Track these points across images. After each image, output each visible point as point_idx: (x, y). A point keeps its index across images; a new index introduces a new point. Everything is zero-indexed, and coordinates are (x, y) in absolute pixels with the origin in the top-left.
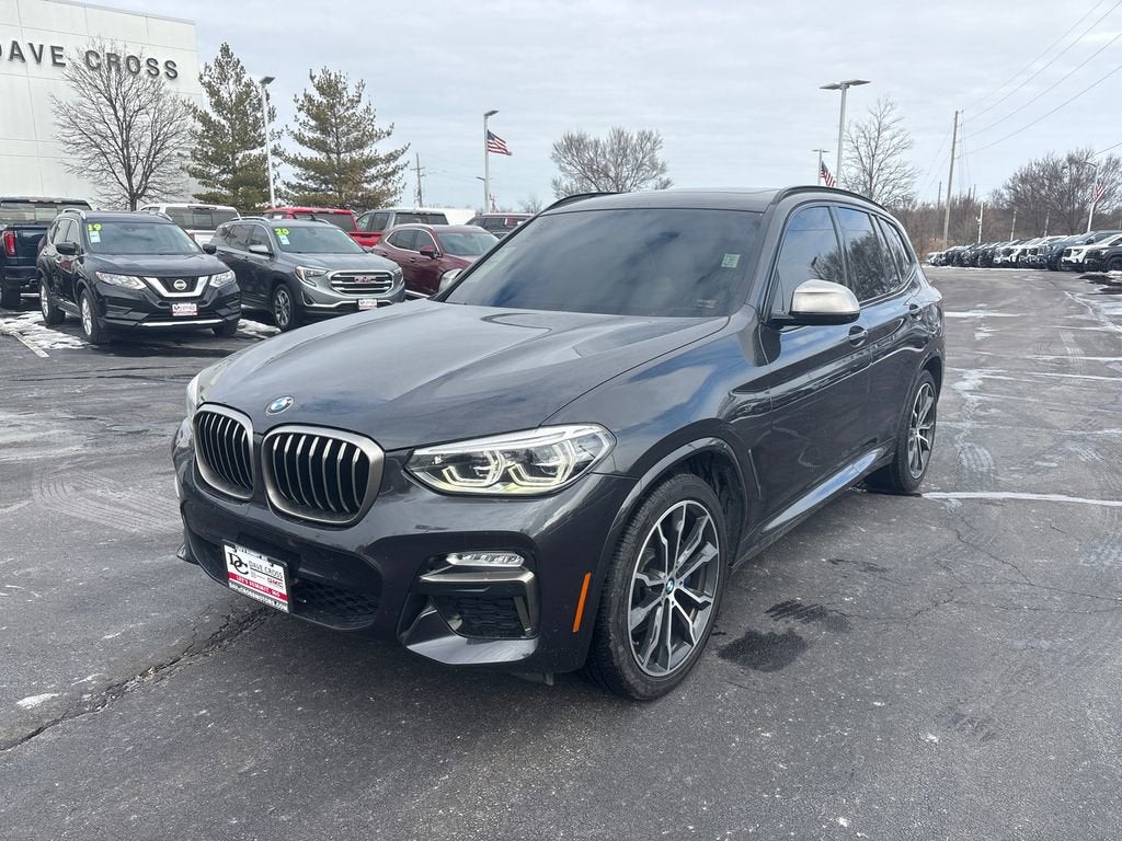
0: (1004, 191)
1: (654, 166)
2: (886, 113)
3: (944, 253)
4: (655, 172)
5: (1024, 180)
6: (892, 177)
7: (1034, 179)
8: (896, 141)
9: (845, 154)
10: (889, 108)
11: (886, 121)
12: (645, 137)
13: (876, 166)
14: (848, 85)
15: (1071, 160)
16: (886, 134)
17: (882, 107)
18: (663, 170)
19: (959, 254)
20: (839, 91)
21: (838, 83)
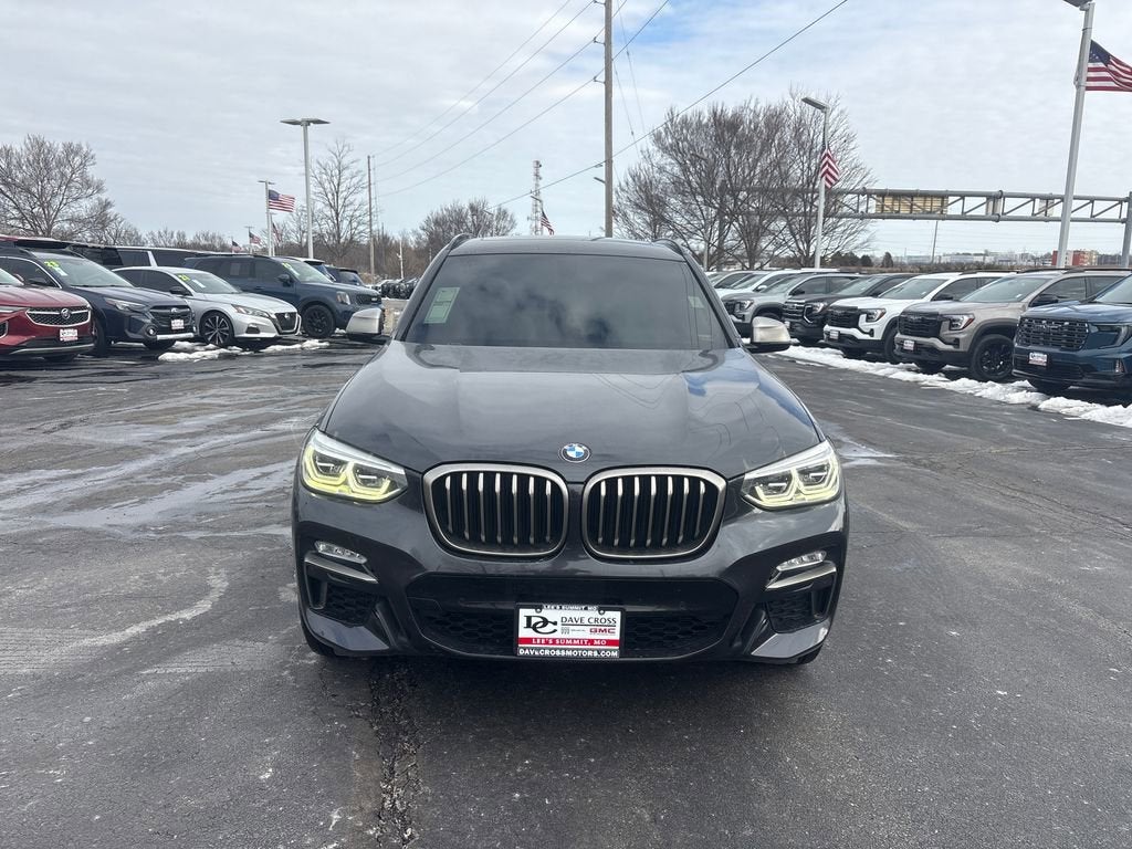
0: (421, 232)
1: (88, 184)
2: (344, 153)
3: (379, 285)
4: (90, 191)
5: (437, 223)
6: (357, 213)
7: (445, 222)
8: (355, 180)
9: (312, 189)
10: (346, 148)
11: (345, 162)
12: (71, 151)
13: (340, 202)
14: (308, 122)
15: (472, 208)
16: (346, 173)
17: (340, 148)
18: (99, 189)
19: (394, 287)
20: (300, 128)
21: (299, 119)
